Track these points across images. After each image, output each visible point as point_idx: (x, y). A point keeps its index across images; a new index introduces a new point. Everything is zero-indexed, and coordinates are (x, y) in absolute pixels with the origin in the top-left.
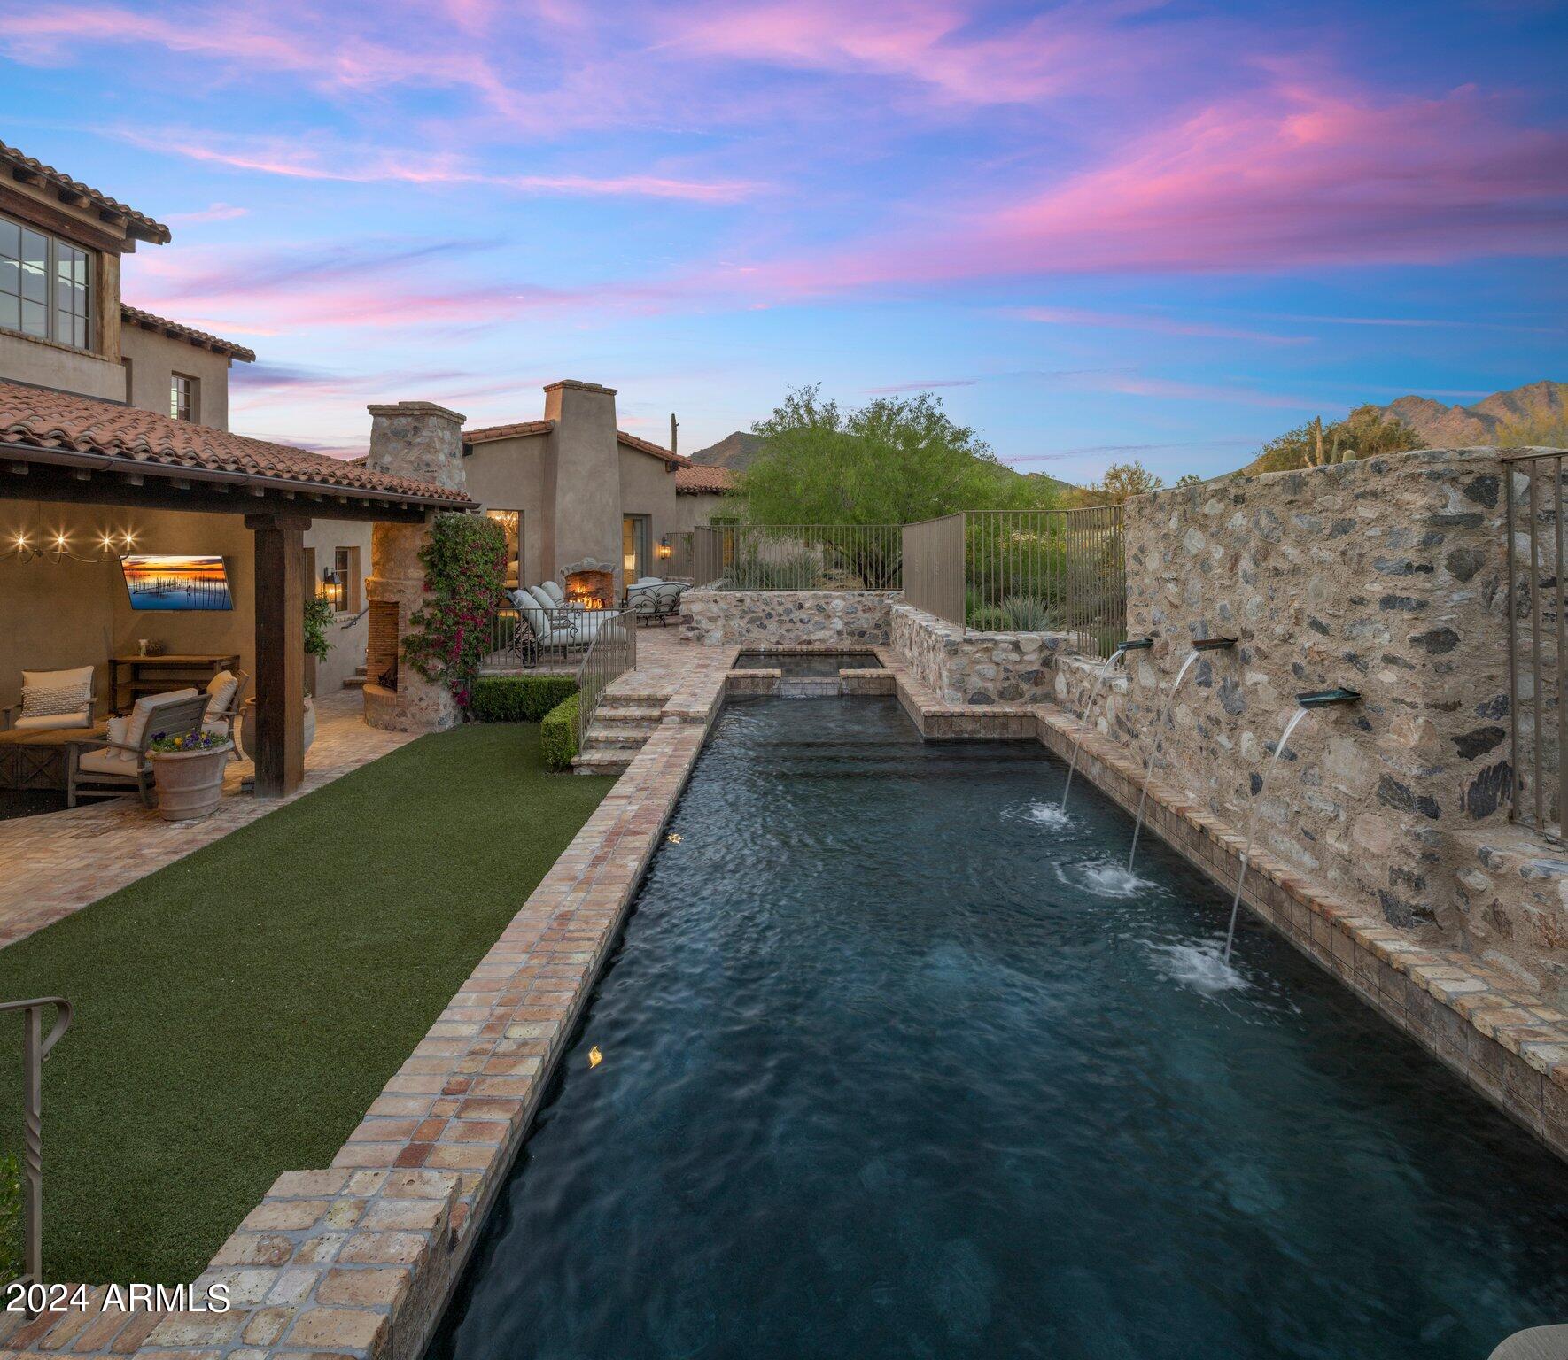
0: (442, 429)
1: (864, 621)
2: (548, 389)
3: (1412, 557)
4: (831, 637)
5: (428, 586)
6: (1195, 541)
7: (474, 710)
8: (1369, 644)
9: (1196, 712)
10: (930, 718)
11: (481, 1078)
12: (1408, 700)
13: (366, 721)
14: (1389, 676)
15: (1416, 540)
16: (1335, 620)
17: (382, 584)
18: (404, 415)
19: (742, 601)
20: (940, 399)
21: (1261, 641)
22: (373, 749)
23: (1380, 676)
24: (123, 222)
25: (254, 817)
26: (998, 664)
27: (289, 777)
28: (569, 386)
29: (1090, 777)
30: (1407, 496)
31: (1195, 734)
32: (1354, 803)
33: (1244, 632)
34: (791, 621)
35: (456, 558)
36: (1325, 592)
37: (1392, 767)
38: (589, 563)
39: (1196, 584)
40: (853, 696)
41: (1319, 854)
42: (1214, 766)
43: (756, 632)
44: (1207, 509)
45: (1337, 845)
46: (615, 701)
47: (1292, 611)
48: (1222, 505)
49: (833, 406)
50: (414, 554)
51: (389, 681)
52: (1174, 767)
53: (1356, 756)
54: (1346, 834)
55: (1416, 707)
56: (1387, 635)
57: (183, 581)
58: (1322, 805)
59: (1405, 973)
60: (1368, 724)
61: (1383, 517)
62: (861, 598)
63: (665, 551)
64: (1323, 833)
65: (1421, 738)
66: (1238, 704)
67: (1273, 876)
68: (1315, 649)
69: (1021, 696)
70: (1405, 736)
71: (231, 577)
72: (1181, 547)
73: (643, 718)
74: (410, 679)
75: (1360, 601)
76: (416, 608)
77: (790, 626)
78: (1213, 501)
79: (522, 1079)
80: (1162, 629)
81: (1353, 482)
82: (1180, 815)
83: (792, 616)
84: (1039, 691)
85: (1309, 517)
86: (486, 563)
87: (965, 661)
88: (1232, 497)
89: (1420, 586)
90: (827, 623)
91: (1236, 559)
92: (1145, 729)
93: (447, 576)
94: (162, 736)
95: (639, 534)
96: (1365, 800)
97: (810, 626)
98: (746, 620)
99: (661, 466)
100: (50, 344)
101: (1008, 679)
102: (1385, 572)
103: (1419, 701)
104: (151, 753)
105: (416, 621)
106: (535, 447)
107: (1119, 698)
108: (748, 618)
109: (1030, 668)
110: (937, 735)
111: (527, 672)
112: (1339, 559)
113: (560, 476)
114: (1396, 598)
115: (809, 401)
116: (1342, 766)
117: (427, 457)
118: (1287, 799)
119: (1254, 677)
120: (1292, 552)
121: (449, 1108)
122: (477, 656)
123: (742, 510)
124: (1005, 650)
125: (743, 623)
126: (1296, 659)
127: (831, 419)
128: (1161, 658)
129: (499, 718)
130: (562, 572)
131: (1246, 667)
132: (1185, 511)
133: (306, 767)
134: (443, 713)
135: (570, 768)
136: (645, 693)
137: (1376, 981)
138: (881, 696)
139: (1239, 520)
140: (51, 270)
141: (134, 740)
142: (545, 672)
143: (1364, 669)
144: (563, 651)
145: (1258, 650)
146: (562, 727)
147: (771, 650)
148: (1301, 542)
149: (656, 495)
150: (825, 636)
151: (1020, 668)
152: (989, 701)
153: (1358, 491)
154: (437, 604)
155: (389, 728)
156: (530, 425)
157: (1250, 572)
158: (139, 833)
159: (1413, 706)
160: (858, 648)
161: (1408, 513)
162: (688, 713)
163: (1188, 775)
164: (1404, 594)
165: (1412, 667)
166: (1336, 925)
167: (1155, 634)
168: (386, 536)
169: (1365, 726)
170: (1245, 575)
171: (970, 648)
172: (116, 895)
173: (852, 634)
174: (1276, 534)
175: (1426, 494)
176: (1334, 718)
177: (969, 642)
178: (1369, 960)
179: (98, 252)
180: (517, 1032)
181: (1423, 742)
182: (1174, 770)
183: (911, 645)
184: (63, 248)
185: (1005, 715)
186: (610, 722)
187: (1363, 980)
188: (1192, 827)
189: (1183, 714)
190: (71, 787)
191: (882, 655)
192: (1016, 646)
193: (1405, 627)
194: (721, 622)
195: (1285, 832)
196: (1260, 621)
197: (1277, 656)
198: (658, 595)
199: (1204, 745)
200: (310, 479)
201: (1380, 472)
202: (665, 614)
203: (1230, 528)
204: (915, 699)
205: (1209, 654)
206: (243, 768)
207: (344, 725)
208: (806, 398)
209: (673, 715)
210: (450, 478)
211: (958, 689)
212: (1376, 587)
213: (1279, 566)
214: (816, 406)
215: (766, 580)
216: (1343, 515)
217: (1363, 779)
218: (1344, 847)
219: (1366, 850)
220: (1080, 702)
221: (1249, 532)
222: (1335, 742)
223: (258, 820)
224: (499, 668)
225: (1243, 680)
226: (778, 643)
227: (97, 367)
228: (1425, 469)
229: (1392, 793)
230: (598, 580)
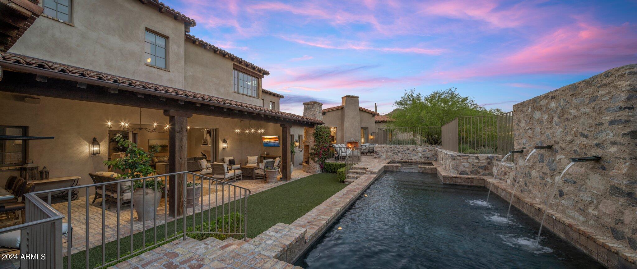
0: (318, 107)
1: (428, 154)
2: (342, 98)
3: (623, 105)
4: (418, 158)
5: (315, 141)
6: (537, 115)
7: (324, 170)
8: (604, 139)
9: (539, 172)
10: (445, 177)
11: (314, 222)
12: (622, 157)
13: (303, 171)
14: (613, 149)
15: (624, 98)
16: (591, 132)
17: (306, 141)
18: (310, 104)
19: (391, 148)
20: (456, 89)
21: (562, 145)
22: (304, 176)
23: (610, 150)
24: (262, 72)
25: (282, 184)
26: (470, 163)
27: (288, 177)
28: (347, 97)
29: (502, 196)
30: (620, 83)
31: (539, 179)
32: (600, 197)
33: (555, 142)
34: (405, 153)
35: (320, 135)
36: (586, 123)
37: (615, 182)
38: (352, 140)
39: (538, 129)
40: (422, 173)
41: (586, 216)
42: (546, 189)
43: (395, 156)
44: (541, 103)
45: (593, 212)
46: (355, 168)
47: (573, 132)
48: (547, 101)
49: (419, 94)
50: (312, 134)
51: (307, 162)
52: (531, 191)
53: (600, 180)
54: (597, 208)
55: (626, 159)
56: (612, 135)
57: (272, 141)
58: (586, 198)
59: (617, 253)
60: (605, 168)
61: (610, 92)
62: (427, 147)
63: (372, 137)
64: (588, 208)
65: (628, 170)
66: (554, 167)
67: (565, 222)
68: (582, 143)
69: (479, 173)
70: (621, 170)
71: (279, 141)
72: (533, 118)
73: (362, 173)
74: (311, 162)
75: (601, 124)
76: (312, 146)
77: (405, 155)
78: (544, 100)
79: (322, 223)
80: (527, 146)
81: (597, 82)
82: (532, 205)
83: (406, 152)
84: (486, 172)
85: (579, 98)
86: (327, 136)
87: (458, 162)
88: (550, 97)
89: (626, 114)
90: (417, 154)
91: (552, 118)
92: (521, 180)
93: (318, 139)
94: (267, 167)
95: (365, 132)
96: (604, 195)
97: (411, 155)
98: (392, 153)
99: (371, 115)
100: (252, 97)
101: (474, 168)
102: (611, 112)
103: (627, 157)
104: (265, 170)
105: (312, 149)
106: (340, 112)
107: (514, 172)
108: (392, 152)
109: (482, 165)
110: (447, 182)
111: (336, 162)
112: (592, 111)
113: (345, 118)
114: (615, 120)
115: (412, 94)
116: (594, 184)
117: (314, 113)
118: (573, 198)
119: (559, 157)
120: (573, 112)
121: (308, 224)
122: (325, 158)
123: (392, 126)
124: (472, 159)
125: (391, 154)
126: (575, 148)
127: (419, 98)
128: (526, 155)
129: (329, 172)
130: (346, 142)
131: (557, 154)
132: (534, 106)
133: (291, 177)
134: (318, 170)
135: (344, 182)
136: (362, 167)
137: (606, 258)
138: (432, 173)
139: (553, 104)
140: (252, 83)
141: (263, 168)
142: (340, 162)
143: (603, 148)
144: (344, 158)
145: (561, 147)
146: (342, 172)
147: (399, 161)
148: (577, 108)
149: (370, 123)
150: (415, 158)
151: (479, 164)
152: (467, 174)
153: (598, 85)
154: (316, 145)
155: (307, 172)
156: (338, 107)
157: (557, 121)
158: (263, 184)
159: (624, 159)
160: (426, 161)
161: (620, 89)
162: (372, 171)
163: (537, 193)
164: (619, 118)
165: (623, 145)
166: (590, 238)
167: (524, 148)
168: (307, 131)
169: (603, 168)
170: (556, 123)
171: (460, 158)
172: (260, 193)
173: (424, 157)
174: (567, 107)
175: (628, 81)
176: (591, 167)
177: (459, 156)
178: (603, 249)
179: (258, 78)
180: (322, 217)
181: (629, 172)
182: (531, 192)
183: (442, 159)
184: (253, 78)
185: (472, 178)
186: (354, 173)
187: (601, 257)
188: (536, 209)
189: (534, 173)
190: (254, 176)
191: (434, 163)
192: (477, 158)
193: (620, 131)
194: (385, 153)
195: (573, 209)
196: (561, 137)
197: (568, 149)
198: (369, 147)
199: (542, 182)
200: (291, 116)
201: (608, 76)
202: (370, 152)
203: (550, 108)
204: (441, 173)
205: (543, 151)
206: (280, 176)
207: (299, 171)
208: (411, 93)
209: (368, 171)
210: (319, 118)
211: (455, 170)
212: (607, 118)
213: (568, 117)
214: (414, 95)
215: (399, 143)
216: (593, 95)
217: (603, 188)
218: (596, 213)
219: (604, 213)
220: (501, 175)
221: (556, 108)
222: (592, 176)
223: (282, 185)
224: (330, 161)
225: (556, 158)
226: (401, 159)
227: (259, 100)
228: (628, 71)
229: (615, 191)
230: (355, 143)
